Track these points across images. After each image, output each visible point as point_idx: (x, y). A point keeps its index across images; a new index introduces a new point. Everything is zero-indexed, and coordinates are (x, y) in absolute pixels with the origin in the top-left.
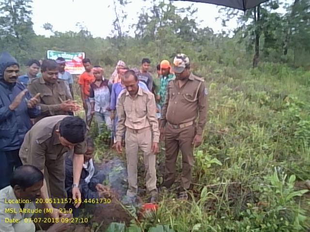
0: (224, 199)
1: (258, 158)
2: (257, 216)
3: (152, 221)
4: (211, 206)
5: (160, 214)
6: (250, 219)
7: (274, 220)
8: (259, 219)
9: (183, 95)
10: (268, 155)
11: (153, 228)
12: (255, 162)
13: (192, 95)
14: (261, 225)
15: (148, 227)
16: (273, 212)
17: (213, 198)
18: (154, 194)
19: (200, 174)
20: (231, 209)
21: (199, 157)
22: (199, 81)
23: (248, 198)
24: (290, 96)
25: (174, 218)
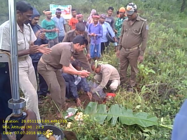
0: (156, 92)
1: (179, 70)
3: (113, 102)
4: (147, 96)
5: (117, 99)
6: (171, 104)
8: (176, 104)
9: (132, 30)
11: (113, 105)
13: (138, 30)
14: (177, 107)
15: (110, 105)
17: (149, 92)
19: (141, 79)
20: (159, 98)
21: (141, 68)
22: (143, 21)
23: (171, 92)
25: (125, 101)
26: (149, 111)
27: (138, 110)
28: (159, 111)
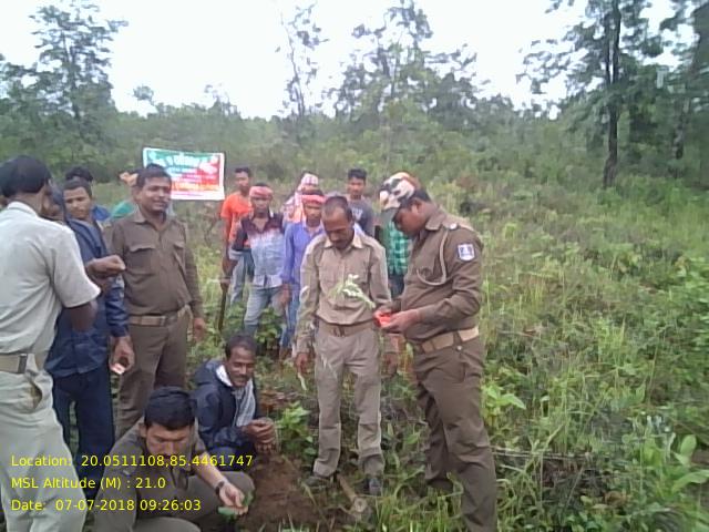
2: (605, 525)
5: (388, 515)
6: (589, 530)
10: (633, 392)
12: (604, 404)
16: (639, 516)
20: (546, 509)
24: (687, 254)
25: (419, 524)
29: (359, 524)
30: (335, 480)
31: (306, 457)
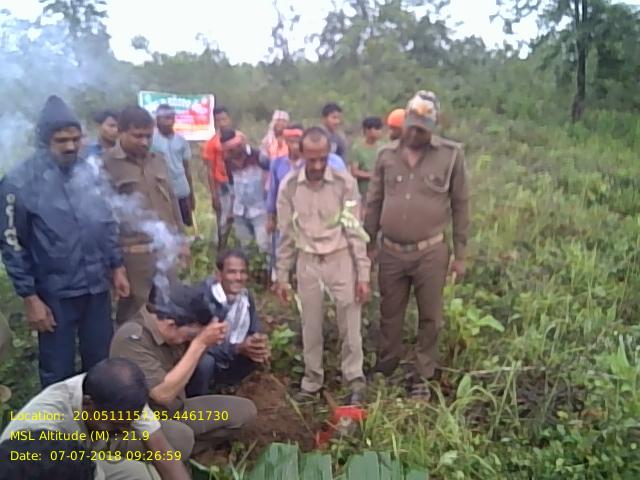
0: (509, 400)
1: (583, 315)
2: (579, 438)
3: (355, 441)
4: (479, 416)
5: (372, 429)
6: (565, 444)
7: (617, 448)
8: (584, 445)
9: (422, 179)
10: (604, 311)
11: (357, 457)
12: (576, 325)
13: (442, 178)
14: (589, 458)
15: (347, 454)
16: (615, 431)
17: (485, 400)
18: (357, 387)
19: (455, 351)
20: (522, 423)
21: (454, 312)
22: (453, 149)
23: (560, 401)
25: (401, 437)
26: (487, 472)
27: (450, 469)
28: (525, 473)
29: (345, 438)
30: (322, 396)
31: (293, 375)
